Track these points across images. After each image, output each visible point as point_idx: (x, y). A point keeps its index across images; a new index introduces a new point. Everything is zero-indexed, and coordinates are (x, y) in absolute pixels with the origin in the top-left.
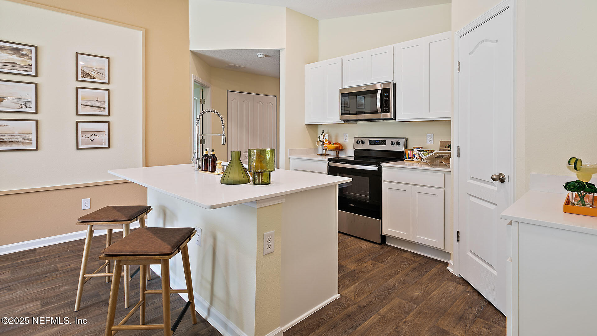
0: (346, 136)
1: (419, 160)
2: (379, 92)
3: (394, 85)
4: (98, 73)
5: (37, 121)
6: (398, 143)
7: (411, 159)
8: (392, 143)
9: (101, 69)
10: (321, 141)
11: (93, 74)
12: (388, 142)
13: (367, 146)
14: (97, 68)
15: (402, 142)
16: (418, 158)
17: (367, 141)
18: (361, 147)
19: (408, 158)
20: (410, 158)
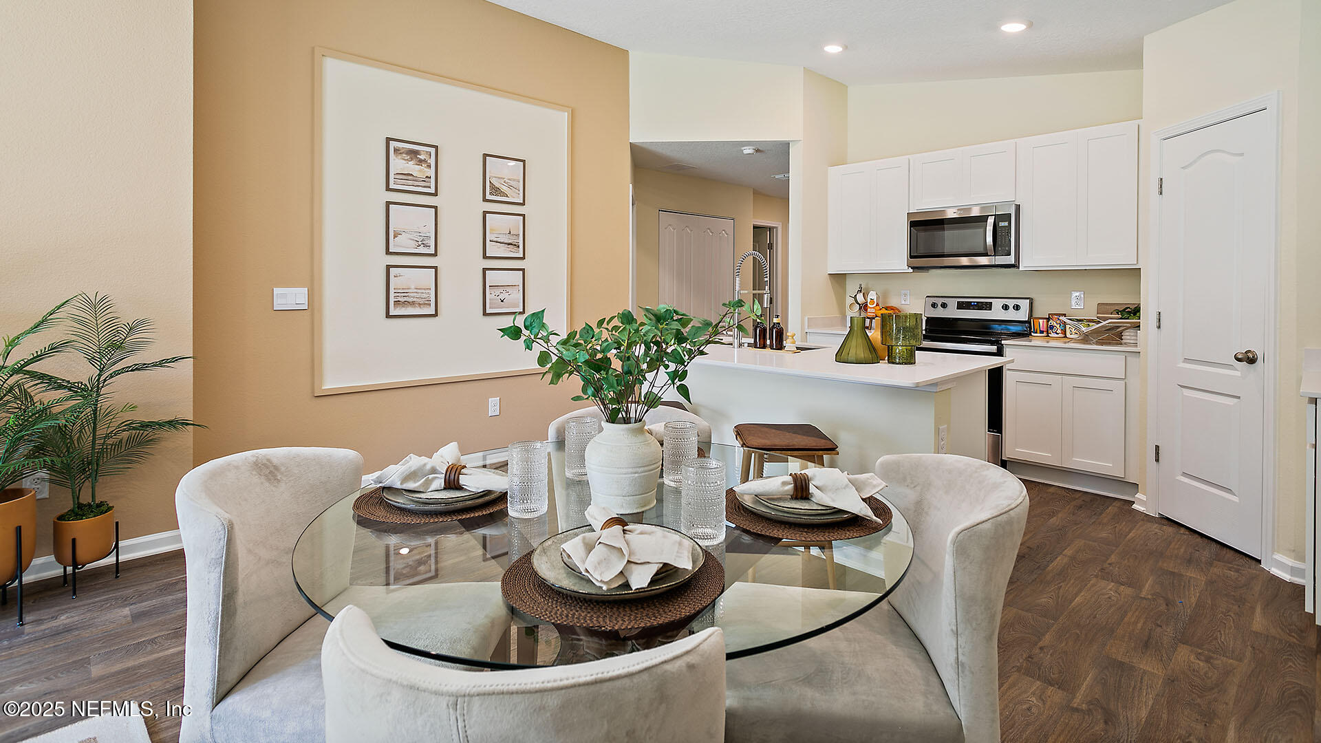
0: (905, 295)
1: (1061, 335)
2: (991, 220)
3: (1018, 208)
4: (510, 187)
5: (436, 268)
6: (1017, 308)
7: (1045, 334)
8: (1006, 307)
9: (514, 180)
10: (858, 304)
11: (504, 189)
12: (997, 304)
13: (953, 312)
14: (509, 179)
15: (1025, 305)
16: (1059, 331)
17: (953, 304)
18: (940, 313)
19: (1038, 331)
20: (1042, 332)
